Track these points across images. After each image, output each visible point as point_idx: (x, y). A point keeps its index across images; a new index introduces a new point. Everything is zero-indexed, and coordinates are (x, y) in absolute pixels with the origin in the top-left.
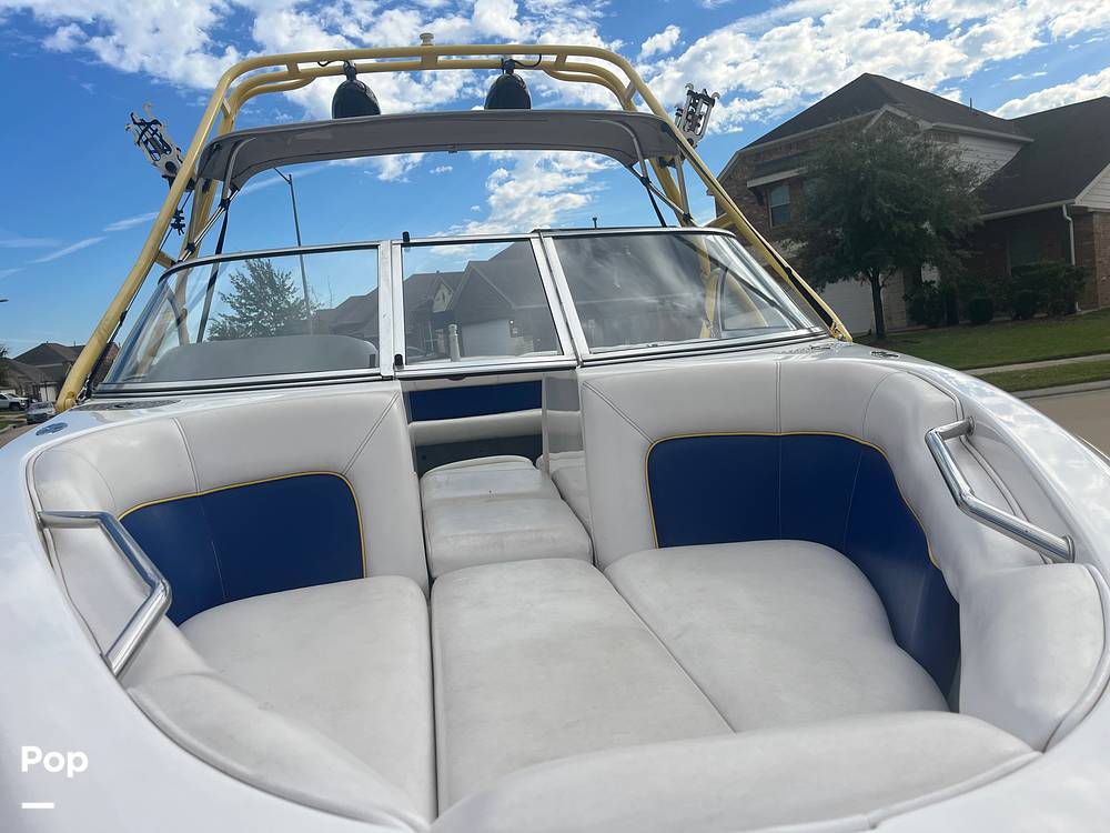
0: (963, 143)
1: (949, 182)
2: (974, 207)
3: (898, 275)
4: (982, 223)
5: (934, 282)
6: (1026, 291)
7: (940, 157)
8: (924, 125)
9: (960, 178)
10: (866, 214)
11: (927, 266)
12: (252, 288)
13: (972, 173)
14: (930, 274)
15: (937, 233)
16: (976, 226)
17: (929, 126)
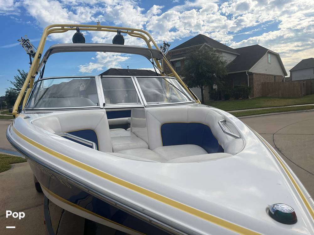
0: (224, 54)
1: (220, 64)
2: (226, 71)
3: (207, 87)
4: (227, 75)
5: (216, 89)
6: (237, 92)
7: (218, 58)
8: (214, 49)
9: (222, 63)
10: (200, 70)
11: (214, 85)
12: (21, 80)
13: (225, 62)
14: (215, 87)
15: (217, 77)
16: (226, 75)
17: (215, 49)
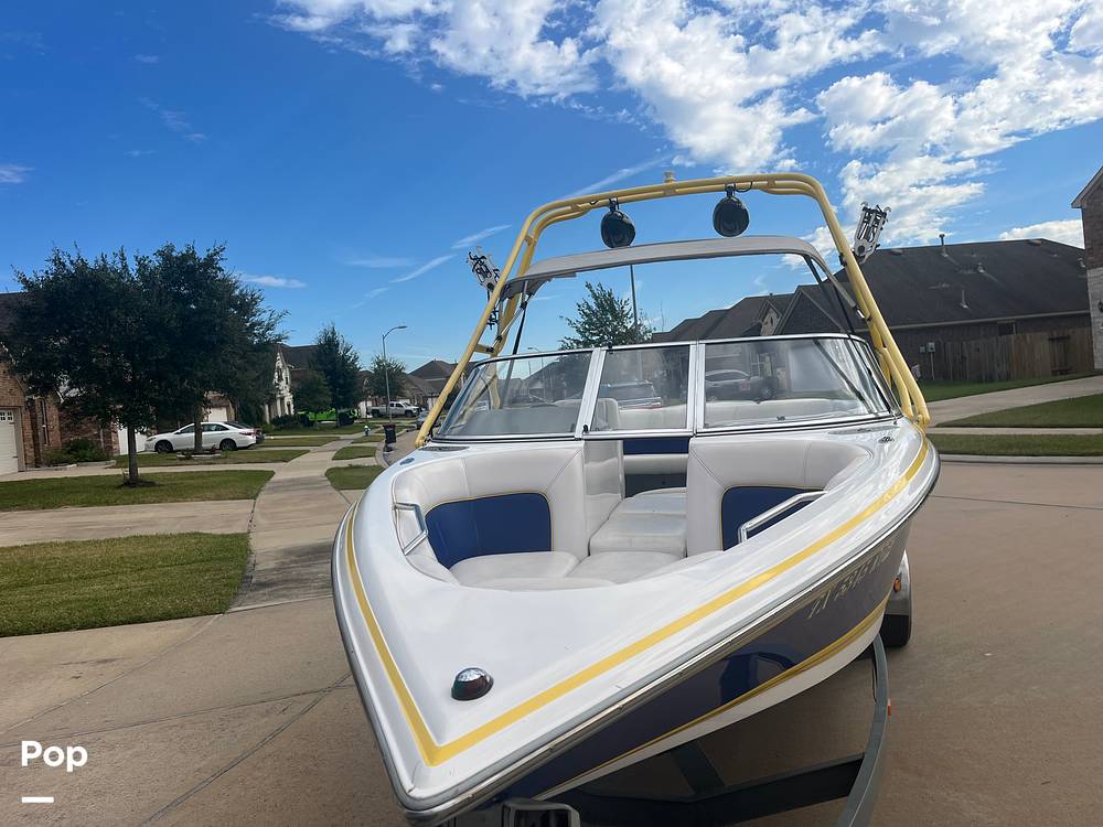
12: (594, 313)
